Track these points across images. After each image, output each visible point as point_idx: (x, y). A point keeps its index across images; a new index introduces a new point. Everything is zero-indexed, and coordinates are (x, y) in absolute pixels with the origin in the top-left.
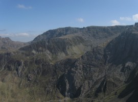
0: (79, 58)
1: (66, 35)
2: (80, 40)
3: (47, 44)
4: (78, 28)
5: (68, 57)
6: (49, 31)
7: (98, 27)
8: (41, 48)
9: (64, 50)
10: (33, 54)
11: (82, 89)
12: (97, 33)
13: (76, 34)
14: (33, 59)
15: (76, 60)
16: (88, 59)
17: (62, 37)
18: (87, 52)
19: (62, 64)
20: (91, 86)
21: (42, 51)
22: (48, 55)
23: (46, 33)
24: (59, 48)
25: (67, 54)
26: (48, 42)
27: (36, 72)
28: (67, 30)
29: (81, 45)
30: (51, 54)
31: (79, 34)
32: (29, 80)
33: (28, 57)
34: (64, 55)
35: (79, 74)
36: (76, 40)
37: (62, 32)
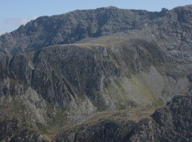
0: (145, 122)
1: (98, 34)
2: (151, 55)
3: (31, 66)
4: (141, 13)
5: (106, 115)
6: (40, 20)
9: (90, 89)
13: (135, 35)
15: (135, 128)
16: (177, 125)
17: (86, 44)
18: (175, 100)
21: (13, 92)
22: (34, 107)
23: (28, 29)
24: (75, 83)
25: (100, 105)
26: (36, 60)
28: (104, 16)
29: (154, 74)
30: (44, 103)
31: (147, 33)
34: (92, 108)
36: (136, 56)
37: (85, 25)
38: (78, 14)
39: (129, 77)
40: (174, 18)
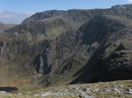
2: (61, 22)
3: (29, 26)
4: (62, 11)
7: (78, 10)
8: (22, 31)
9: (43, 32)
10: (15, 36)
12: (77, 16)
13: (57, 17)
14: (15, 40)
16: (62, 40)
19: (40, 45)
20: (60, 64)
21: (24, 33)
22: (29, 37)
23: (34, 16)
24: (40, 30)
25: (46, 36)
27: (16, 51)
30: (32, 36)
32: (9, 59)
33: (11, 39)
34: (44, 36)
35: (52, 54)
36: (57, 23)
37: (48, 15)
38: (46, 12)
39: (54, 28)
40: (68, 13)
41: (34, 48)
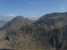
0: (61, 29)
1: (54, 16)
2: (62, 19)
3: (45, 21)
4: (61, 13)
5: (56, 28)
6: (46, 15)
8: (42, 23)
9: (53, 24)
10: (38, 26)
11: (62, 44)
13: (60, 16)
14: (38, 28)
15: (60, 29)
16: (66, 29)
17: (53, 18)
18: (66, 25)
19: (52, 31)
21: (43, 24)
22: (46, 27)
23: (45, 16)
24: (51, 23)
25: (55, 26)
26: (46, 20)
27: (40, 34)
28: (55, 14)
29: (63, 22)
31: (62, 16)
32: (36, 38)
33: (36, 27)
34: (54, 27)
35: (61, 37)
36: (60, 19)
37: (53, 15)
38: (51, 13)
39: (59, 22)
41: (49, 33)
